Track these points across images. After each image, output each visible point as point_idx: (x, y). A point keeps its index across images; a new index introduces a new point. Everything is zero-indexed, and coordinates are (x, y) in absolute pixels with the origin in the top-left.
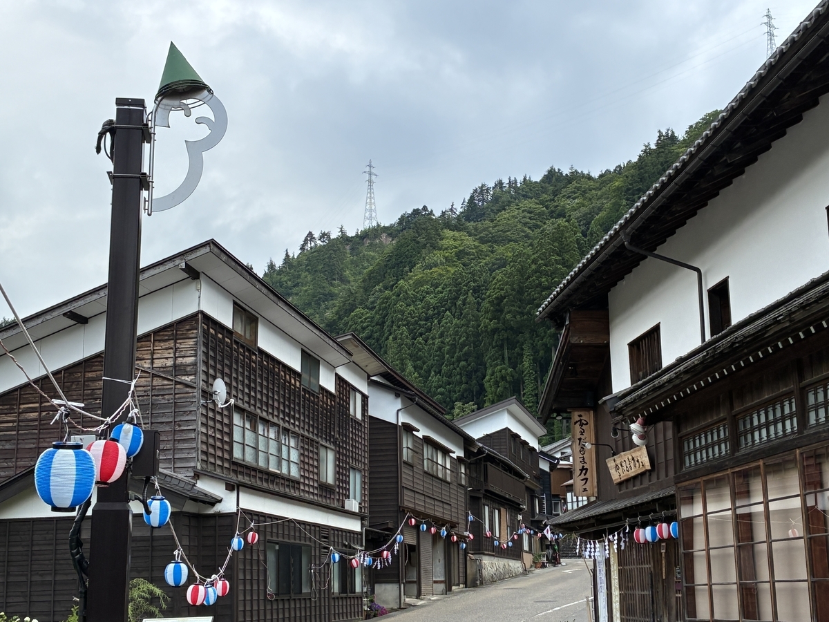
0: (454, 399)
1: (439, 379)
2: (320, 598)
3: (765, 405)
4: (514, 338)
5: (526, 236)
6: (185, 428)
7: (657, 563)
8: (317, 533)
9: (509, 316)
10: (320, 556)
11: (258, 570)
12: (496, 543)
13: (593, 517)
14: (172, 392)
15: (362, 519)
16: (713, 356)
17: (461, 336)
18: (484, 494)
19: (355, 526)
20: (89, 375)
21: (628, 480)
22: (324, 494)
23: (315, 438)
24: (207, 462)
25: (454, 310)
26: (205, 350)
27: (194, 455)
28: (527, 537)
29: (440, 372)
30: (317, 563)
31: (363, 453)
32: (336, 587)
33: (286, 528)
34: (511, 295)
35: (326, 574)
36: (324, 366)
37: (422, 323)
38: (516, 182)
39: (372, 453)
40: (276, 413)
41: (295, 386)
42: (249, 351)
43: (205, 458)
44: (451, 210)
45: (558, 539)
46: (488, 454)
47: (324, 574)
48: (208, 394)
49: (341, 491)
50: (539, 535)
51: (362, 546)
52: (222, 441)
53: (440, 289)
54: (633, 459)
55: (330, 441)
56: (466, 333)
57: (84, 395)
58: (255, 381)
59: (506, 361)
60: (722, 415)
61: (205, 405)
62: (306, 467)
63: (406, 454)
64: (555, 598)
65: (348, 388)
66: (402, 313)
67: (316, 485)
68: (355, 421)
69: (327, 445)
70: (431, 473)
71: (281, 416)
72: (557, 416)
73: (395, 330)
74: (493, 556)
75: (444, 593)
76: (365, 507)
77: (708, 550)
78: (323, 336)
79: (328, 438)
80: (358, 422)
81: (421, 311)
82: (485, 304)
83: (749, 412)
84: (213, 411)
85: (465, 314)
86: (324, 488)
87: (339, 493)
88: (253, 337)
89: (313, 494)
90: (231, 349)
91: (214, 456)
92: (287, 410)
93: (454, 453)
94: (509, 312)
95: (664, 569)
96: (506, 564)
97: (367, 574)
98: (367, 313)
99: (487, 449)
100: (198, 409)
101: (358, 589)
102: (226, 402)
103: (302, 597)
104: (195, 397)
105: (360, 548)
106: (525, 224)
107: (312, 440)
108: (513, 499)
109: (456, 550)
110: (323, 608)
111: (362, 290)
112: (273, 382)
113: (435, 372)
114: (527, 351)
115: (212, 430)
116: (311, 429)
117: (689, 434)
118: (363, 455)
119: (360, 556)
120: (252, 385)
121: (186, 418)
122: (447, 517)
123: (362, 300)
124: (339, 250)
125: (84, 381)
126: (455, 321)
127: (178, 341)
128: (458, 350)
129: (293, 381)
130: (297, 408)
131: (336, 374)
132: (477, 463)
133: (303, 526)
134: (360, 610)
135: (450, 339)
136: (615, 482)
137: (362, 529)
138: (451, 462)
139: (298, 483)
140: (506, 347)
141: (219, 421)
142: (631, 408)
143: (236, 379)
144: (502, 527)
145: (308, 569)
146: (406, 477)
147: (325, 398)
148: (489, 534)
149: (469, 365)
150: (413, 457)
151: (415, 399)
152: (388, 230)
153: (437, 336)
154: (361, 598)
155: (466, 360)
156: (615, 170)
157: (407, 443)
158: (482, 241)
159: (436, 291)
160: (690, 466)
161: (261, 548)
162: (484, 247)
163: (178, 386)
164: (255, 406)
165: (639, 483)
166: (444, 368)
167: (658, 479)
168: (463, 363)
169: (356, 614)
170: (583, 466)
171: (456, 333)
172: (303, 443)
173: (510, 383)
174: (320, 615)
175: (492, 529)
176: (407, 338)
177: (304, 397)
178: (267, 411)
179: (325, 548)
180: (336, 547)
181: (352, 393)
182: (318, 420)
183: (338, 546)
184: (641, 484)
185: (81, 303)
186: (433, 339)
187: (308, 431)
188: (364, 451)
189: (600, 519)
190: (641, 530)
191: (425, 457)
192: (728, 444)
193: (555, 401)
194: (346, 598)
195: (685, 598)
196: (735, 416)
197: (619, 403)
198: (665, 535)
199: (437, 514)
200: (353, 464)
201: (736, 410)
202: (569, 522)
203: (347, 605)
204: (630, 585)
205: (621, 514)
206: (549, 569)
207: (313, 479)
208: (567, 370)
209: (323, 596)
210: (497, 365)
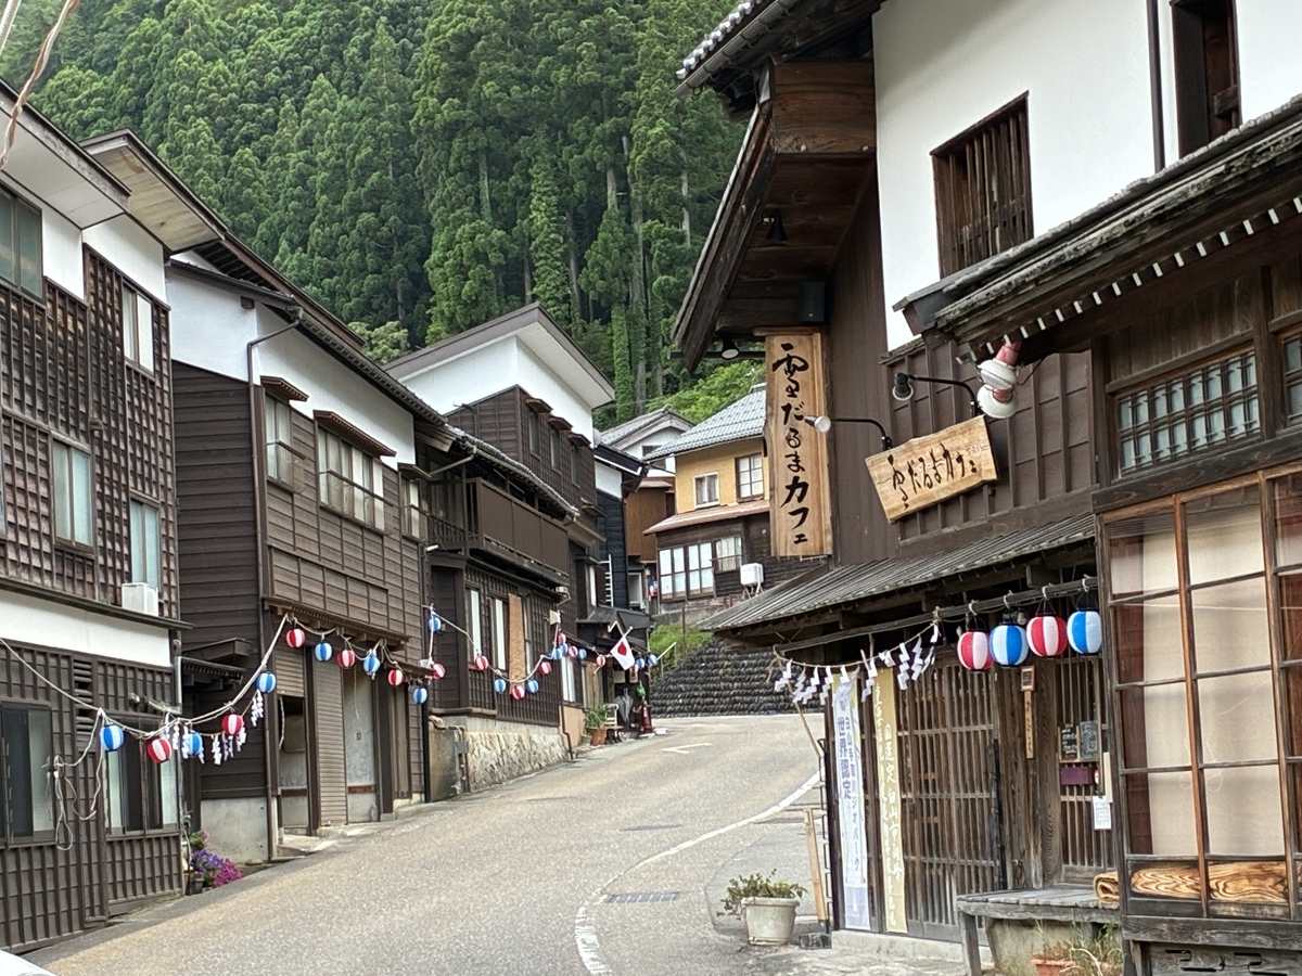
0: (345, 314)
1: (300, 260)
2: (77, 845)
4: (506, 149)
7: (1012, 717)
8: (64, 673)
9: (489, 89)
10: (72, 735)
12: (500, 685)
13: (836, 607)
15: (172, 633)
16: (1244, 175)
17: (359, 143)
18: (469, 561)
19: (154, 651)
21: (925, 511)
22: (68, 572)
23: (39, 421)
25: (337, 72)
28: (570, 665)
29: (304, 243)
30: (68, 751)
31: (160, 459)
32: (116, 821)
34: (495, 29)
35: (90, 782)
36: (52, 222)
37: (250, 107)
39: (186, 460)
45: (646, 669)
46: (478, 457)
47: (86, 779)
49: (110, 563)
50: (601, 660)
51: (174, 704)
54: (946, 454)
55: (76, 428)
56: (374, 135)
59: (486, 210)
60: (1237, 332)
62: (20, 501)
63: (275, 462)
64: (672, 817)
65: (116, 286)
66: (192, 78)
67: (46, 548)
68: (136, 374)
69: (71, 439)
70: (338, 509)
72: (724, 350)
74: (493, 717)
75: (375, 817)
76: (169, 603)
77: (1193, 680)
78: (53, 142)
79: (71, 422)
80: (144, 378)
81: (245, 75)
82: (426, 56)
85: (369, 85)
86: (69, 556)
87: (104, 567)
89: (39, 570)
93: (392, 454)
94: (491, 77)
95: (1029, 735)
96: (524, 738)
97: (190, 776)
98: (94, 80)
99: (477, 444)
101: (168, 817)
103: (33, 843)
105: (170, 710)
107: (32, 429)
108: (538, 571)
109: (401, 703)
110: (85, 869)
113: (290, 241)
114: (541, 180)
116: (28, 399)
117: (1136, 386)
118: (161, 466)
119: (172, 730)
122: (378, 623)
123: (74, 44)
126: (343, 102)
128: (351, 183)
131: (86, 247)
132: (446, 481)
133: (28, 657)
134: (175, 871)
135: (328, 152)
136: (890, 517)
137: (172, 661)
138: (385, 479)
139: (3, 543)
140: (483, 172)
142: (985, 320)
144: (513, 644)
145: (44, 769)
146: (276, 522)
147: (59, 312)
148: (480, 662)
149: (383, 222)
150: (293, 466)
151: (296, 312)
153: (294, 145)
154: (177, 838)
155: (376, 210)
157: (275, 432)
159: (286, 20)
160: (1139, 467)
165: (961, 517)
166: (316, 232)
167: (1016, 504)
168: (366, 218)
169: (166, 880)
170: (796, 478)
171: (346, 136)
172: (9, 435)
173: (498, 268)
174: (79, 887)
175: (488, 649)
176: (211, 150)
177: (6, 310)
179: (84, 712)
180: (112, 710)
181: (127, 297)
182: (43, 374)
183: (117, 707)
184: (967, 519)
186: (281, 151)
187: (20, 403)
188: (163, 454)
189: (852, 612)
190: (978, 636)
191: (322, 468)
192: (1255, 406)
193: (722, 309)
194: (140, 841)
195: (1124, 806)
196: (1276, 333)
197: (948, 309)
198: (1051, 647)
199: (355, 615)
200: (136, 490)
201: (1281, 317)
202: (765, 623)
203: (142, 860)
204: (931, 776)
205: (920, 596)
206: (628, 745)
207: (37, 532)
208: (757, 226)
209: (84, 839)
210: (461, 221)
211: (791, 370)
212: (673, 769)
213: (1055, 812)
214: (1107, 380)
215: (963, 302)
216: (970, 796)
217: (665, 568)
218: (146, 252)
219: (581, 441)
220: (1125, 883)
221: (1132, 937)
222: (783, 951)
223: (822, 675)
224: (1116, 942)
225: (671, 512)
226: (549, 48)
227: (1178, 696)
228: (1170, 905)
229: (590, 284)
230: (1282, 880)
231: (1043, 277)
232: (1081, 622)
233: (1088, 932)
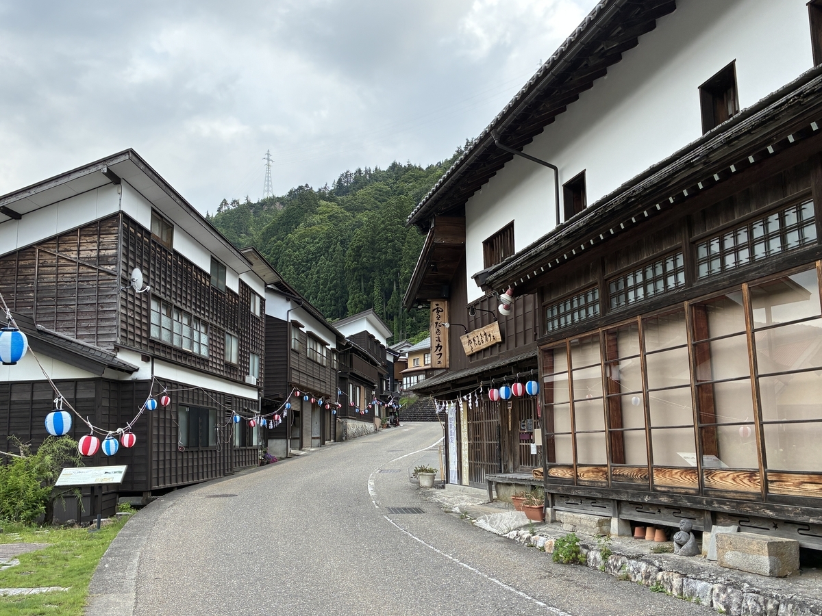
0: (326, 316)
2: (224, 450)
3: (643, 266)
4: (368, 275)
5: (377, 207)
6: (107, 309)
7: (504, 417)
8: (222, 400)
9: (364, 260)
10: (224, 418)
11: (171, 427)
12: (357, 410)
14: (96, 279)
15: (259, 390)
17: (331, 273)
18: (349, 376)
19: (253, 395)
20: (22, 263)
21: (478, 352)
22: (229, 371)
23: (222, 327)
24: (126, 338)
25: (326, 256)
26: (125, 245)
27: (115, 332)
28: (378, 406)
29: (316, 298)
30: (222, 422)
32: (237, 443)
33: (195, 395)
34: (366, 245)
35: (229, 432)
36: (229, 271)
37: (304, 263)
38: (370, 171)
39: (268, 342)
40: (188, 304)
41: (205, 284)
42: (166, 251)
43: (124, 335)
44: (325, 188)
45: (398, 408)
46: (353, 347)
48: (127, 282)
49: (242, 369)
50: (386, 405)
51: (258, 410)
52: (140, 322)
53: (317, 240)
54: (485, 334)
55: (234, 330)
56: (335, 271)
57: (17, 280)
58: (170, 277)
59: (363, 290)
60: (591, 281)
61: (125, 290)
62: (214, 349)
63: (294, 344)
64: (402, 448)
65: (249, 291)
66: (290, 256)
67: (222, 363)
68: (254, 316)
69: (232, 333)
70: (312, 358)
71: (193, 307)
73: (285, 269)
74: (355, 419)
75: (320, 446)
76: (261, 382)
77: (573, 402)
78: (229, 246)
79: (232, 328)
80: (257, 318)
81: (303, 255)
82: (349, 251)
83: (624, 274)
84: (133, 296)
85: (335, 259)
86: (229, 366)
87: (241, 371)
88: (169, 240)
89: (219, 370)
90: (149, 247)
91: (133, 334)
92: (198, 303)
93: (329, 345)
94: (365, 257)
95: (510, 423)
96: (363, 425)
97: (262, 432)
99: (353, 344)
100: (118, 293)
101: (255, 443)
102: (143, 289)
103: (209, 449)
104: (115, 283)
105: (257, 412)
106: (376, 199)
107: (219, 329)
108: (369, 380)
109: (329, 414)
110: (226, 458)
111: (261, 240)
112: (187, 279)
114: (377, 283)
115: (132, 312)
116: (219, 320)
117: (552, 303)
118: (260, 343)
119: (257, 418)
120: (168, 279)
121: (108, 301)
122: (323, 391)
124: (245, 212)
125: (18, 268)
126: (328, 263)
127: (101, 236)
128: (329, 283)
129: (203, 281)
130: (207, 302)
131: (240, 279)
132: (344, 354)
133: (210, 394)
134: (256, 459)
135: (324, 275)
136: (467, 354)
137: (258, 398)
138: (327, 352)
139: (208, 361)
140: (362, 281)
141: (138, 305)
142: (502, 280)
143: (154, 273)
144: (361, 400)
145: (214, 427)
146: (294, 361)
147: (230, 296)
148: (352, 404)
149: (337, 293)
150: (299, 346)
151: (300, 301)
152: (281, 200)
153: (315, 273)
154: (257, 450)
155: (335, 290)
156: (437, 165)
157: (294, 335)
158: (348, 209)
159: (314, 242)
160: (553, 330)
161: (174, 410)
162: (348, 214)
163: (101, 274)
164: (170, 297)
165: (489, 354)
166: (319, 294)
167: (508, 349)
168: (332, 292)
169: (253, 462)
170: (439, 344)
171: (328, 271)
172: (212, 330)
174: (224, 463)
175: (354, 400)
177: (213, 294)
178: (181, 302)
179: (229, 411)
180: (238, 411)
181: (252, 296)
182: (224, 313)
184: (491, 354)
185: (13, 199)
186: (312, 275)
187: (216, 321)
188: (261, 340)
189: (455, 383)
190: (495, 390)
191: (308, 347)
192: (598, 307)
193: (418, 292)
194: (245, 450)
195: (546, 446)
196: (606, 280)
197: (490, 277)
198: (520, 393)
199: (316, 389)
200: (252, 349)
201: (608, 274)
202: (428, 387)
203: (245, 456)
204: (478, 436)
205: (476, 378)
206: (392, 429)
207: (220, 359)
208: (429, 267)
209: (226, 449)
210: (356, 293)
211: (438, 312)
212: (405, 435)
213: (518, 448)
214: (543, 301)
215: (495, 274)
216: (490, 442)
217: (405, 382)
218: (259, 284)
219: (383, 346)
220: (545, 473)
221: (548, 491)
222: (430, 490)
223: (445, 404)
224: (541, 493)
225: (407, 368)
226: (380, 250)
227: (567, 408)
228: (562, 481)
229: (388, 310)
230: (606, 473)
231: (523, 262)
232: (531, 384)
233: (529, 489)
